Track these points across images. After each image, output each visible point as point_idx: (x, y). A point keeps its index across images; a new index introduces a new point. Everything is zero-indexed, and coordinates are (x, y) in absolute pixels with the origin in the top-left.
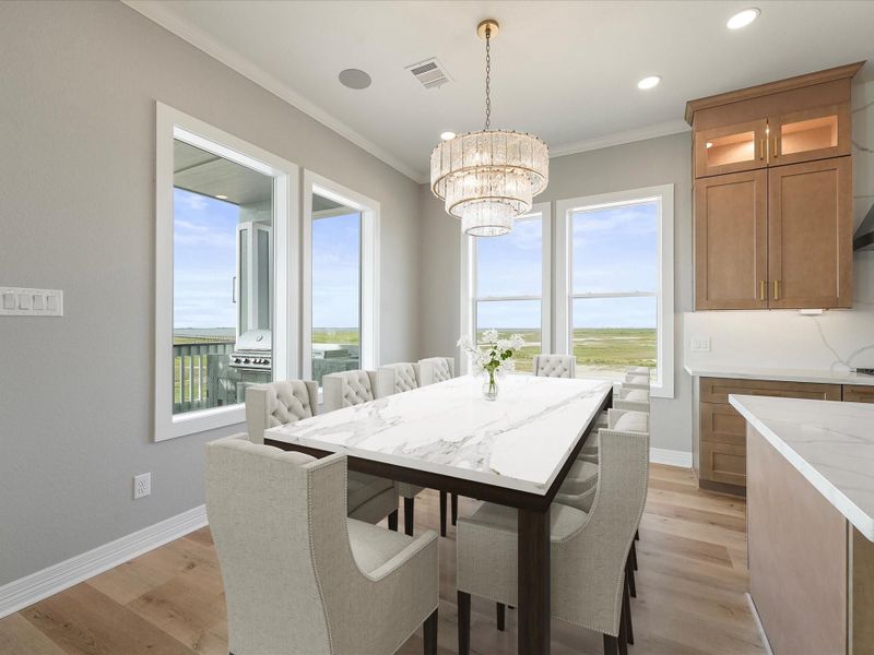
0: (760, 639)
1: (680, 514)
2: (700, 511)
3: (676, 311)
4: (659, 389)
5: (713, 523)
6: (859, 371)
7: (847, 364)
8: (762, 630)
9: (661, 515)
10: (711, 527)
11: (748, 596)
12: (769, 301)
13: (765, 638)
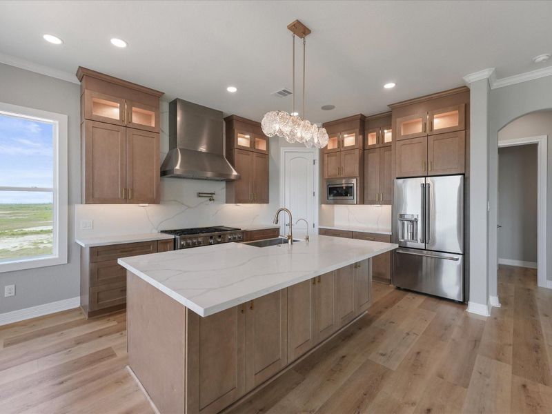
0: (137, 386)
1: (79, 342)
2: (91, 333)
3: (69, 203)
4: (56, 259)
5: (100, 337)
6: (162, 232)
7: (157, 229)
8: (137, 381)
9: (66, 349)
10: (100, 340)
11: (128, 367)
12: (126, 200)
13: (139, 384)
